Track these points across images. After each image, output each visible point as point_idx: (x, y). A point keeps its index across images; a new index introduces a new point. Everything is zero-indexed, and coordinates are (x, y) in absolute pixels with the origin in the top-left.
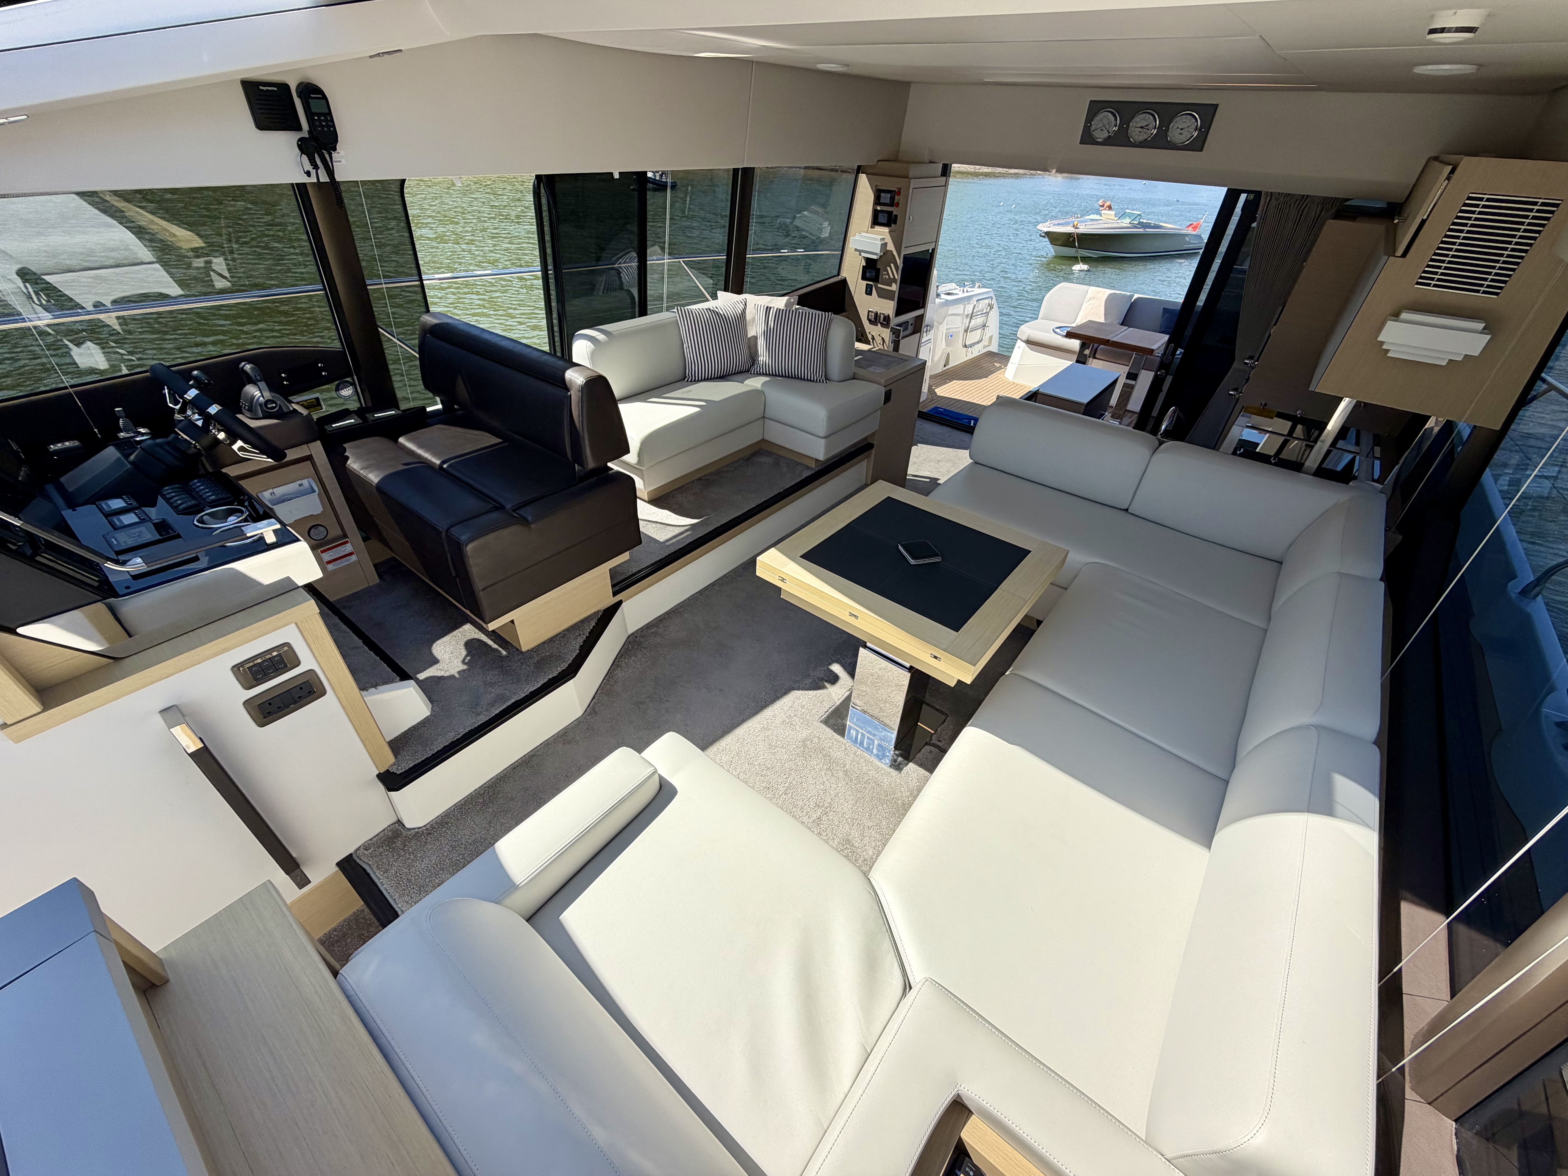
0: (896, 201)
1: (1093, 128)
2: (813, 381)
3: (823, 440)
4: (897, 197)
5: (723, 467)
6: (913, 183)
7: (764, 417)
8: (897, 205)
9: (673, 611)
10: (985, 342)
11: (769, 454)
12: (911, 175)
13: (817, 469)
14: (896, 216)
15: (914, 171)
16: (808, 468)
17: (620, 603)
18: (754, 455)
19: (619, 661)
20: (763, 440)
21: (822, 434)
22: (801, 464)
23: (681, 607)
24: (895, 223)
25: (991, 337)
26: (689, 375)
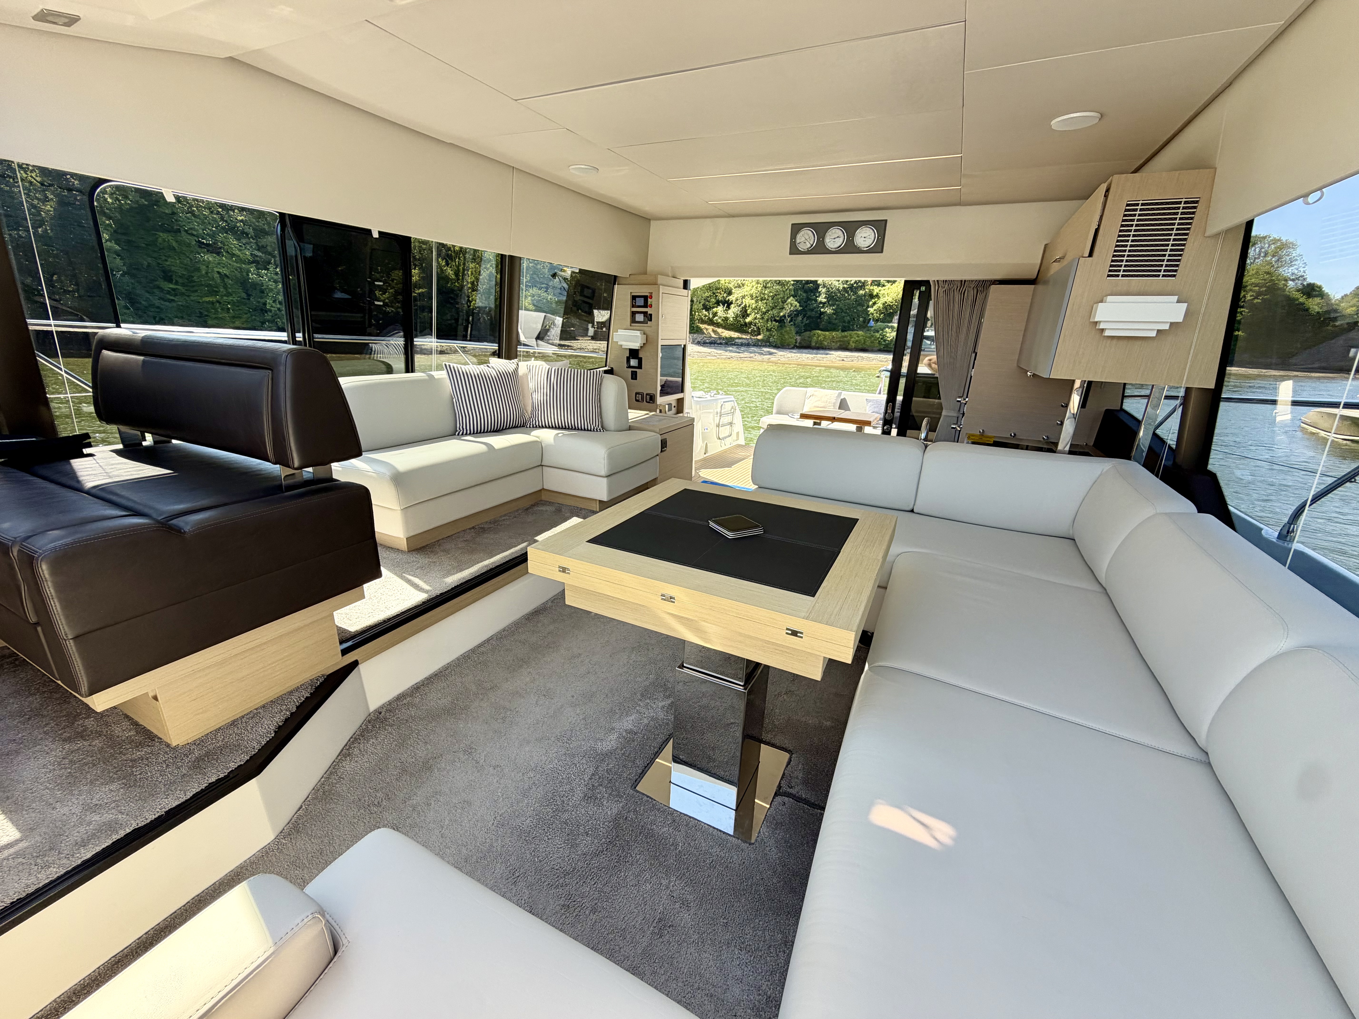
0: (649, 303)
1: (798, 241)
2: (591, 431)
3: (605, 479)
4: (649, 300)
5: (501, 517)
6: (662, 289)
7: (541, 465)
8: (651, 306)
9: (436, 675)
10: (734, 436)
11: (550, 503)
12: (659, 282)
14: (651, 315)
15: (661, 279)
16: (592, 511)
17: (355, 664)
18: (534, 505)
19: (350, 747)
20: (543, 490)
21: (603, 473)
22: (585, 509)
23: (447, 668)
24: (651, 320)
25: (738, 433)
26: (460, 429)
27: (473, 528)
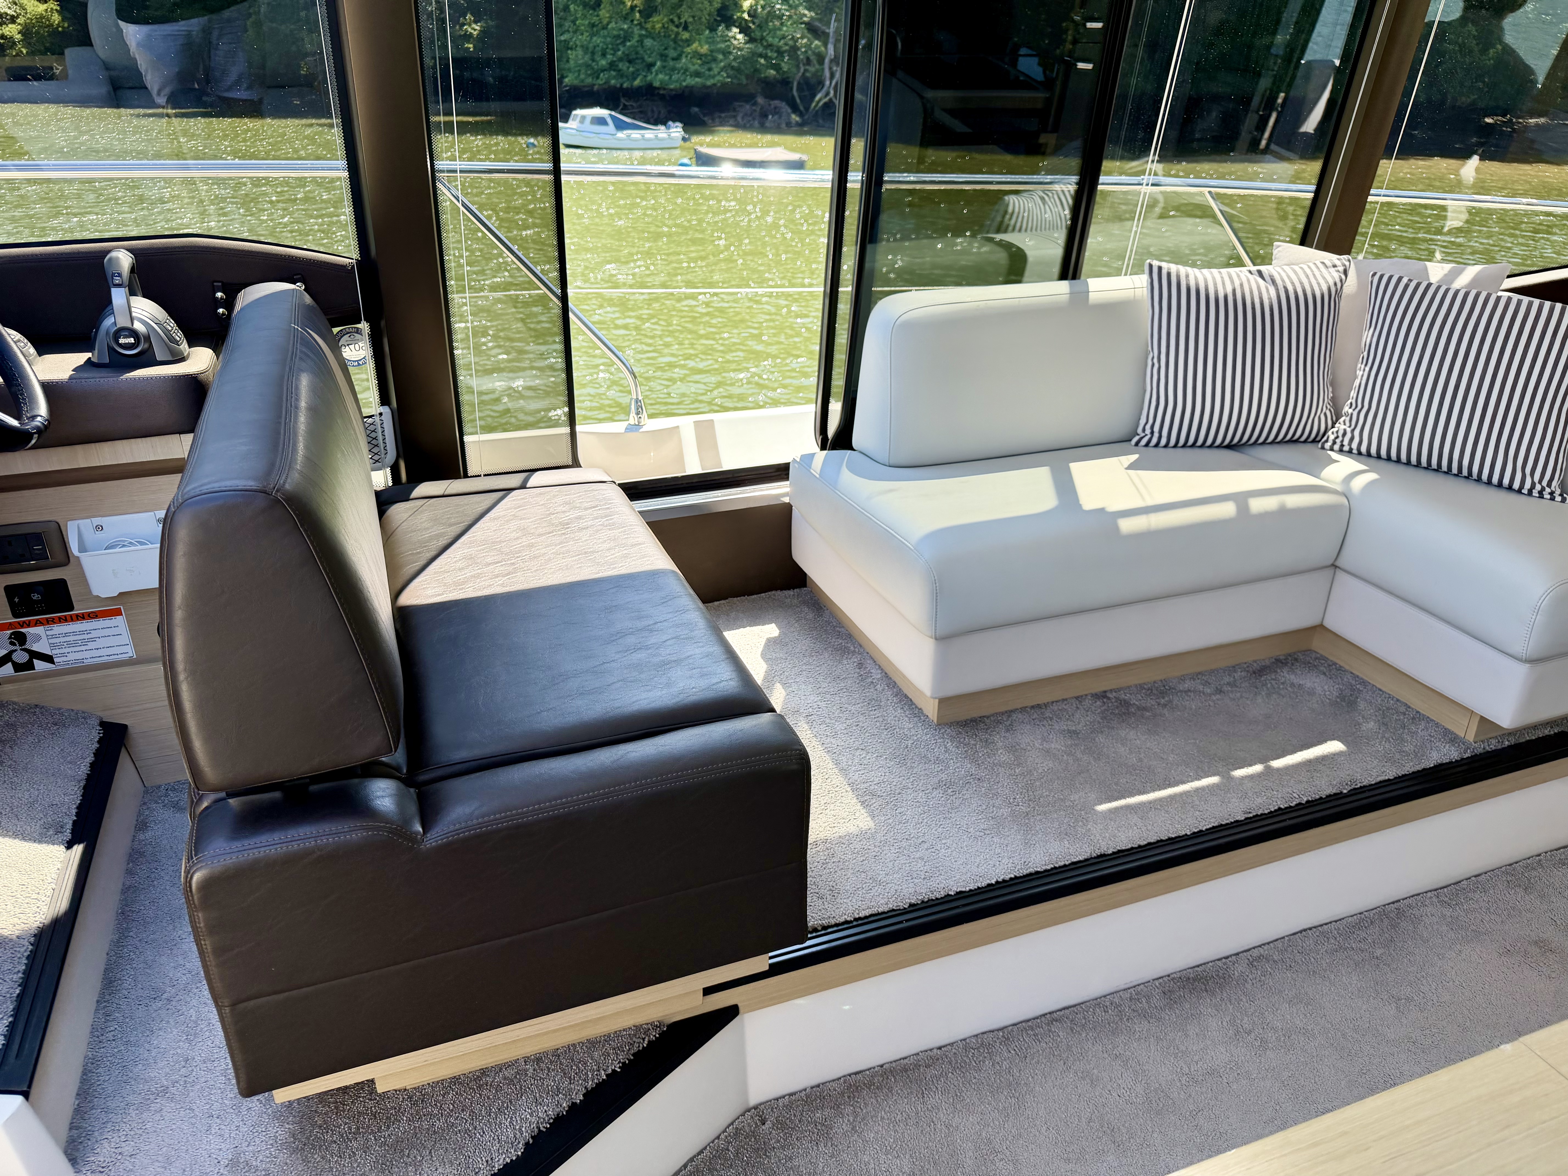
3: (1523, 669)
5: (1182, 679)
7: (1334, 566)
11: (1333, 669)
13: (1480, 749)
16: (1453, 739)
18: (1280, 662)
20: (1320, 628)
21: (1520, 647)
22: (1429, 720)
26: (1144, 430)
27: (1103, 696)
